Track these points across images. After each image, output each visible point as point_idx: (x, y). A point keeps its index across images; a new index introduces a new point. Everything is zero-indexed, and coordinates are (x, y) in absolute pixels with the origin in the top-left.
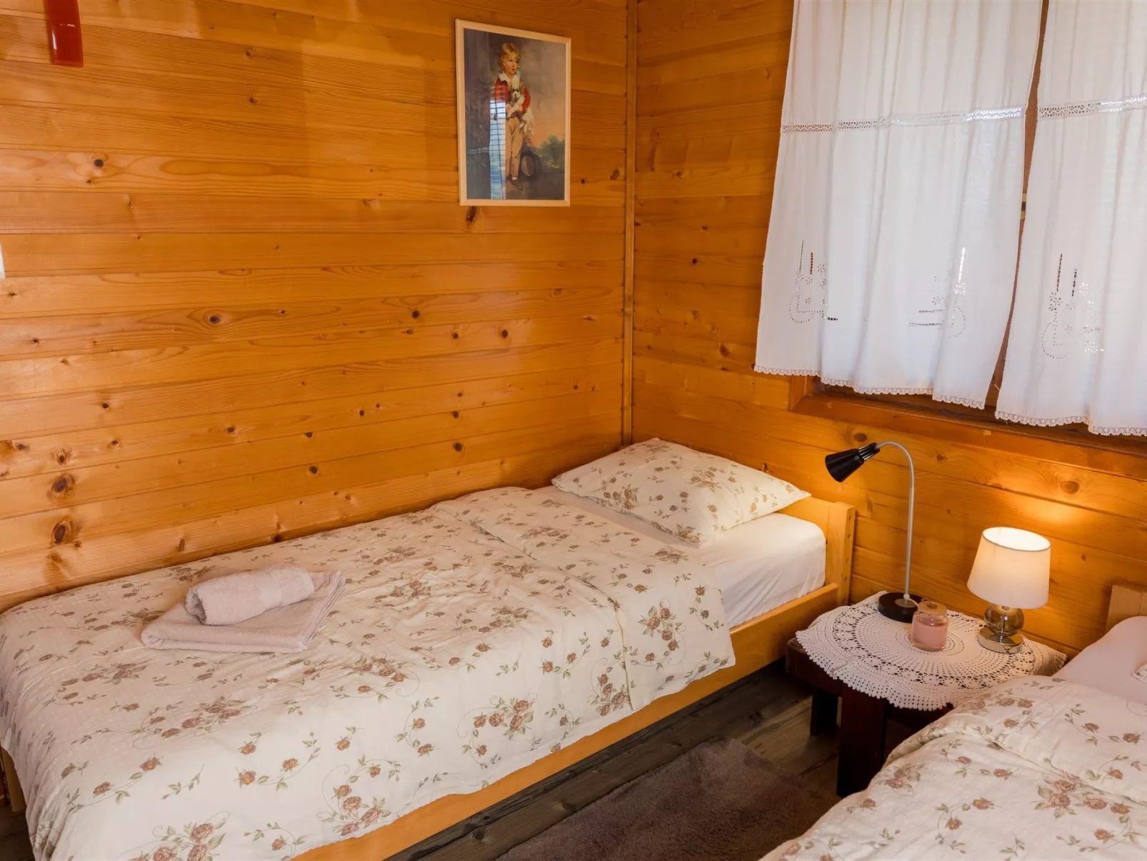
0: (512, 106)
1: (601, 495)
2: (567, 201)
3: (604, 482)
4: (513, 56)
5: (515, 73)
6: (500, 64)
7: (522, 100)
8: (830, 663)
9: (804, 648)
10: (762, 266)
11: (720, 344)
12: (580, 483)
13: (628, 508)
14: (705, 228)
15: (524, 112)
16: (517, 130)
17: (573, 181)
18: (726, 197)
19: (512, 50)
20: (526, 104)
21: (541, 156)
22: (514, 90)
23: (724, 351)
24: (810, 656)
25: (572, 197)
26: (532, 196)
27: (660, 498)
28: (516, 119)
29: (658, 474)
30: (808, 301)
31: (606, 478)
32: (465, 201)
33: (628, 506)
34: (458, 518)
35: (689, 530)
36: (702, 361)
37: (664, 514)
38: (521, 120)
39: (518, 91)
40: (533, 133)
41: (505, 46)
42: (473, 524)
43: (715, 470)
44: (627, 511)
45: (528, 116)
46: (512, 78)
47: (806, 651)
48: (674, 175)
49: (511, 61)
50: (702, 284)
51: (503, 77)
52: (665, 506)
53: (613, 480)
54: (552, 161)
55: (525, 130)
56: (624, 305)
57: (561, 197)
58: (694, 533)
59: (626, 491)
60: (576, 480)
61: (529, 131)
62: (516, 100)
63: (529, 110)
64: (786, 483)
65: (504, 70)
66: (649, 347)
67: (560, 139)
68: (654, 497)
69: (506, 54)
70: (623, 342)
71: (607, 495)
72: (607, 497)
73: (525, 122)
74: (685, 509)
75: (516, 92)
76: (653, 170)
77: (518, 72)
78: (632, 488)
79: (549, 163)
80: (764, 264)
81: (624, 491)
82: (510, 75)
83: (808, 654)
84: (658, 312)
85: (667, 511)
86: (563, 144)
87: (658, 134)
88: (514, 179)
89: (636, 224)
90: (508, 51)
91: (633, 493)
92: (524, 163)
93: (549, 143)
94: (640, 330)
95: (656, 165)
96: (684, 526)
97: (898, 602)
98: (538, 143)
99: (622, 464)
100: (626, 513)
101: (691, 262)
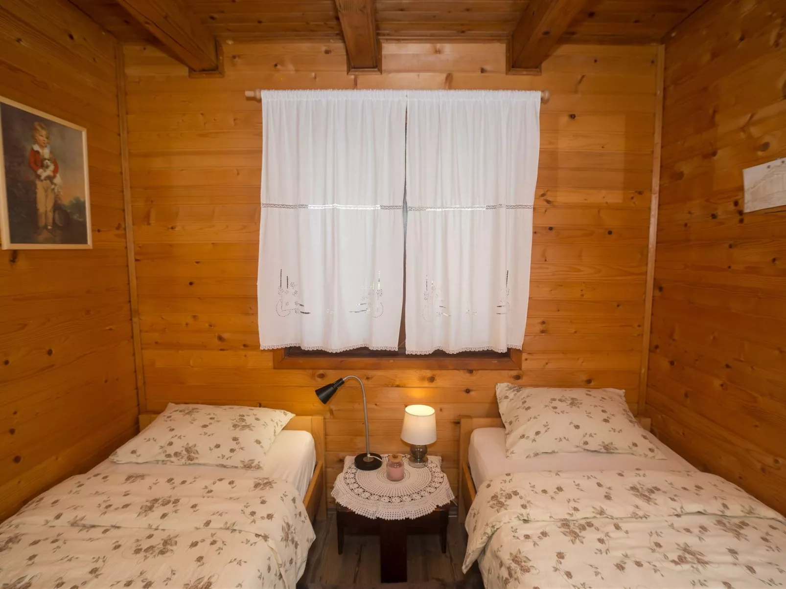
0: (45, 171)
1: (162, 457)
2: (90, 244)
3: (162, 447)
4: (44, 133)
5: (46, 147)
6: (33, 137)
7: (52, 167)
8: (368, 511)
9: (349, 508)
10: (257, 285)
11: (217, 334)
12: (138, 453)
13: (191, 460)
14: (197, 263)
15: (54, 177)
16: (49, 191)
17: (93, 231)
18: (213, 243)
19: (43, 128)
20: (55, 171)
21: (69, 211)
22: (45, 159)
23: (220, 339)
24: (355, 512)
25: (94, 242)
26: (63, 242)
27: (218, 446)
28: (48, 182)
29: (205, 430)
30: (287, 304)
31: (163, 443)
32: (7, 245)
33: (190, 459)
34: (49, 524)
35: (252, 462)
36: (204, 347)
37: (226, 457)
38: (52, 183)
39: (49, 160)
40: (62, 193)
41: (36, 124)
42: (74, 524)
43: (243, 416)
44: (192, 462)
45: (58, 180)
46: (43, 150)
47: (352, 509)
48: (168, 228)
49: (42, 136)
50: (199, 298)
51: (36, 148)
52: (225, 450)
53: (171, 444)
54: (78, 215)
55: (56, 191)
56: (131, 316)
57: (85, 242)
58: (256, 463)
59: (186, 449)
60: (134, 452)
61: (59, 192)
62: (47, 167)
63: (58, 176)
64: (283, 411)
65: (36, 142)
66: (156, 343)
67: (82, 200)
68: (212, 447)
69: (38, 130)
70: (133, 343)
71: (169, 456)
72: (168, 457)
73: (55, 185)
74: (242, 449)
75: (47, 161)
76: (149, 224)
77: (48, 146)
78: (190, 445)
79: (75, 217)
80: (257, 284)
81: (184, 449)
82: (42, 147)
83: (354, 511)
84: (163, 318)
85: (228, 454)
86: (84, 203)
87: (152, 202)
88: (49, 227)
89: (136, 260)
90: (39, 128)
91: (194, 449)
92: (57, 216)
93: (74, 202)
94: (147, 332)
95: (152, 222)
96: (247, 460)
97: (365, 459)
98: (66, 201)
99: (172, 430)
100: (190, 464)
101: (188, 284)
